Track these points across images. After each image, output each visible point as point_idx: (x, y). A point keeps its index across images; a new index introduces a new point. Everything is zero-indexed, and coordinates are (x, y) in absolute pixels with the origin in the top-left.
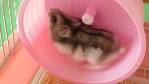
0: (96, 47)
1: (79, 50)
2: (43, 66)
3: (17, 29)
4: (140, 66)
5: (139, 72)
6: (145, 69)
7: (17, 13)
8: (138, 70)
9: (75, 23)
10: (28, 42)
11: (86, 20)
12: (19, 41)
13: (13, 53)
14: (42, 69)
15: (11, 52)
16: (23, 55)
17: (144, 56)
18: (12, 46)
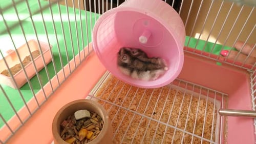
0: (146, 70)
1: (135, 74)
2: (109, 70)
3: (92, 42)
4: (177, 78)
5: (176, 82)
6: (180, 80)
7: (92, 28)
8: (176, 80)
9: (133, 52)
10: (99, 51)
11: (142, 40)
12: (93, 50)
13: (88, 58)
14: (107, 72)
15: (85, 58)
16: (95, 61)
17: (180, 70)
18: (87, 53)
